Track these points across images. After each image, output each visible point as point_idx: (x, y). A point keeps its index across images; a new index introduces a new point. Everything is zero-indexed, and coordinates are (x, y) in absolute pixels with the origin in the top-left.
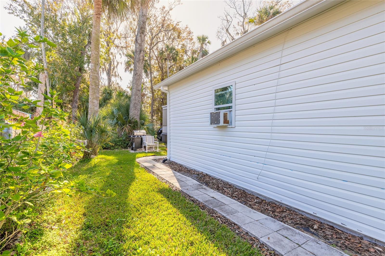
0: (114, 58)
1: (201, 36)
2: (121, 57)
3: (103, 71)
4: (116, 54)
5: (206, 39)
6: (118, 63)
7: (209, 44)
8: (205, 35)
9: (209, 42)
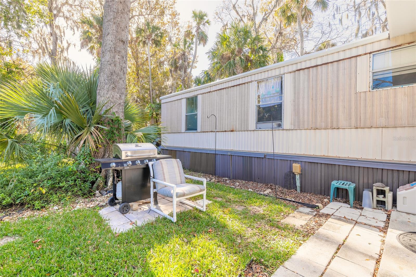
0: (62, 34)
1: (198, 11)
2: (74, 34)
3: (43, 53)
4: (65, 28)
5: (205, 17)
6: (69, 45)
7: (209, 24)
8: (203, 11)
9: (208, 22)
